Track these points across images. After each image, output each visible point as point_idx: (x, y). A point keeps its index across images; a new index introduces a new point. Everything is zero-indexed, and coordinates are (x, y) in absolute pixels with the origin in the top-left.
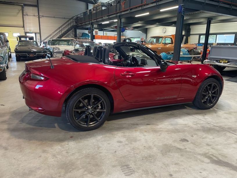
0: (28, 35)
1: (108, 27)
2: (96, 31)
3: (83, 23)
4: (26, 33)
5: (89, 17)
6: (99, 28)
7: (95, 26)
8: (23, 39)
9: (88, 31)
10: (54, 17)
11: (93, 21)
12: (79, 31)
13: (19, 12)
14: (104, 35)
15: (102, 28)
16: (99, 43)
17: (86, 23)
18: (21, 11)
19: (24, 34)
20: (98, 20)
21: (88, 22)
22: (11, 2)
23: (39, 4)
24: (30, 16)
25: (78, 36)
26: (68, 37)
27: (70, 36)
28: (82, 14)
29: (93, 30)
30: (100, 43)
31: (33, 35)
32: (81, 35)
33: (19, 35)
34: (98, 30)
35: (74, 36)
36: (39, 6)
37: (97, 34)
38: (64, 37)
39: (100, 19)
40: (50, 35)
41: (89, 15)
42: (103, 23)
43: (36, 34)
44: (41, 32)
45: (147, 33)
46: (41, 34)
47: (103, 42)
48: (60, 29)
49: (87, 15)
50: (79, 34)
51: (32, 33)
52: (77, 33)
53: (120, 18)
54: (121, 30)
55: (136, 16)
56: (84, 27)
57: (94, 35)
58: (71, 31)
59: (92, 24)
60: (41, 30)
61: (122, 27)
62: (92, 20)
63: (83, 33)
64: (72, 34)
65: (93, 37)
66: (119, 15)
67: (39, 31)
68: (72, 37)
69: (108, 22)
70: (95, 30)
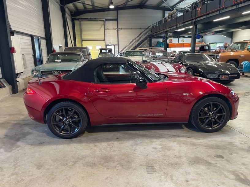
0: (108, 47)
1: (184, 34)
2: (170, 40)
3: (157, 32)
4: (106, 45)
5: (164, 25)
6: (174, 36)
7: (170, 34)
8: (103, 51)
9: (162, 39)
10: (131, 29)
11: (168, 29)
12: (154, 41)
13: (101, 27)
14: (179, 43)
15: (177, 35)
16: (173, 51)
17: (161, 32)
18: (103, 26)
19: (104, 47)
20: (173, 28)
21: (163, 31)
22: (95, 19)
23: (118, 18)
24: (110, 29)
25: (152, 45)
26: (144, 47)
27: (144, 46)
28: (158, 23)
29: (167, 38)
30: (175, 52)
31: (112, 47)
32: (156, 44)
33: (100, 47)
34: (172, 38)
35: (148, 46)
36: (119, 19)
37: (171, 42)
38: (139, 47)
39: (174, 27)
40: (127, 46)
41: (164, 23)
42: (178, 30)
43: (114, 45)
44: (119, 44)
45: (233, 37)
46: (119, 46)
47: (178, 50)
48: (136, 40)
49: (162, 23)
50: (154, 43)
51: (111, 45)
52: (152, 42)
53: (195, 24)
54: (196, 37)
55: (214, 21)
56: (159, 36)
57: (168, 44)
58: (147, 40)
59: (167, 33)
60: (119, 42)
61: (197, 33)
62: (166, 29)
63: (158, 42)
64: (147, 44)
65: (167, 46)
66: (195, 22)
67: (117, 43)
68: (147, 47)
69: (183, 29)
70: (170, 38)
